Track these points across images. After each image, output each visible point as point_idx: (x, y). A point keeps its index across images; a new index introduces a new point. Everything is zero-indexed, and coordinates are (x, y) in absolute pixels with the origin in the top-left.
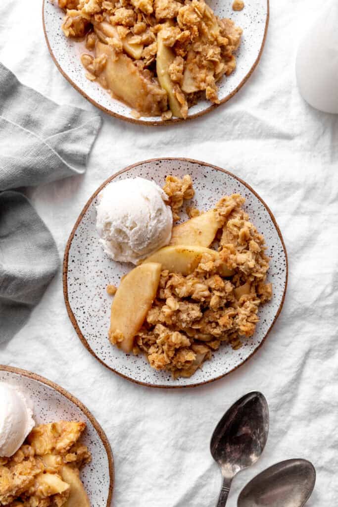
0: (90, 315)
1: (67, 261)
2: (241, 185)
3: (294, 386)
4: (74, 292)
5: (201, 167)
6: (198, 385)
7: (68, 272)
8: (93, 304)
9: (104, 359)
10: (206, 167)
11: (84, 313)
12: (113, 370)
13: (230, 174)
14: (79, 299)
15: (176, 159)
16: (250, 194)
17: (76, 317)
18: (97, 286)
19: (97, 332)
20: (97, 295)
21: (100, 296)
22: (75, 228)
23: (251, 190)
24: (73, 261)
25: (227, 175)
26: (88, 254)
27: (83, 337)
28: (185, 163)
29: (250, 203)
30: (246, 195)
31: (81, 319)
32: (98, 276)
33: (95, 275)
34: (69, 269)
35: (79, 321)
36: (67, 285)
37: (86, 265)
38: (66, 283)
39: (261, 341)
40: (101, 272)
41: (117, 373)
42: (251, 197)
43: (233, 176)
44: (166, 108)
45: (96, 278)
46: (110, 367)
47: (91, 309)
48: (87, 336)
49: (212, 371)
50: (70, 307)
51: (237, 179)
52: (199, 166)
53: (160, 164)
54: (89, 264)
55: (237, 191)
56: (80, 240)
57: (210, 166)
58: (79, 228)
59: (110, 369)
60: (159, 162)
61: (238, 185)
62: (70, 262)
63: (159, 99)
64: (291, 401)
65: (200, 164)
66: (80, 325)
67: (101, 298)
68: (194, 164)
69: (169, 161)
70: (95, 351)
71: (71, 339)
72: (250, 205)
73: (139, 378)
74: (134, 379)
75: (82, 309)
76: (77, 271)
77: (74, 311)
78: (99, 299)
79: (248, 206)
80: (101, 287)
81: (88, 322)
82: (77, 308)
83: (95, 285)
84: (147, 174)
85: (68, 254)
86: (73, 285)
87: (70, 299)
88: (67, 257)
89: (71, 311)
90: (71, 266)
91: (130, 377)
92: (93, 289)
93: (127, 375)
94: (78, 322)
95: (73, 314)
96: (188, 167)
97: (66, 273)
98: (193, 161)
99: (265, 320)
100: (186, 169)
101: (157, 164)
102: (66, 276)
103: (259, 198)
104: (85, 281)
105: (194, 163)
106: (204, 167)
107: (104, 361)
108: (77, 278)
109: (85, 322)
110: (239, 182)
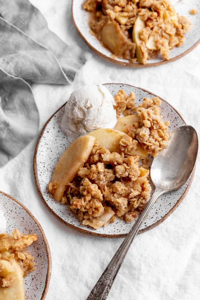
0: (48, 170)
2: (173, 111)
4: (42, 151)
5: (149, 95)
8: (51, 163)
9: (47, 201)
11: (44, 167)
16: (178, 117)
17: (38, 167)
18: (58, 153)
23: (179, 115)
24: (48, 132)
25: (165, 103)
26: (59, 131)
27: (38, 181)
28: (139, 90)
29: (177, 124)
30: (175, 118)
31: (41, 170)
32: (61, 147)
33: (59, 146)
34: (43, 135)
35: (39, 170)
37: (56, 138)
39: (163, 217)
40: (64, 145)
41: (53, 212)
42: (179, 120)
43: (169, 104)
44: (134, 56)
46: (50, 207)
47: (49, 166)
48: (41, 182)
50: (36, 159)
52: (148, 94)
53: (123, 87)
54: (58, 138)
55: (170, 115)
56: (57, 121)
58: (58, 113)
61: (171, 110)
62: (45, 132)
63: (130, 48)
65: (149, 93)
66: (39, 173)
68: (145, 92)
69: (129, 86)
72: (177, 125)
73: (67, 220)
75: (43, 164)
76: (49, 139)
77: (38, 163)
79: (176, 126)
82: (41, 162)
84: (113, 91)
85: (46, 126)
86: (43, 147)
87: (38, 155)
89: (36, 162)
90: (45, 134)
93: (60, 216)
94: (38, 170)
96: (140, 93)
98: (145, 90)
99: (170, 203)
100: (139, 95)
101: (121, 87)
102: (40, 140)
107: (47, 202)
108: (47, 144)
109: (43, 172)
110: (172, 108)
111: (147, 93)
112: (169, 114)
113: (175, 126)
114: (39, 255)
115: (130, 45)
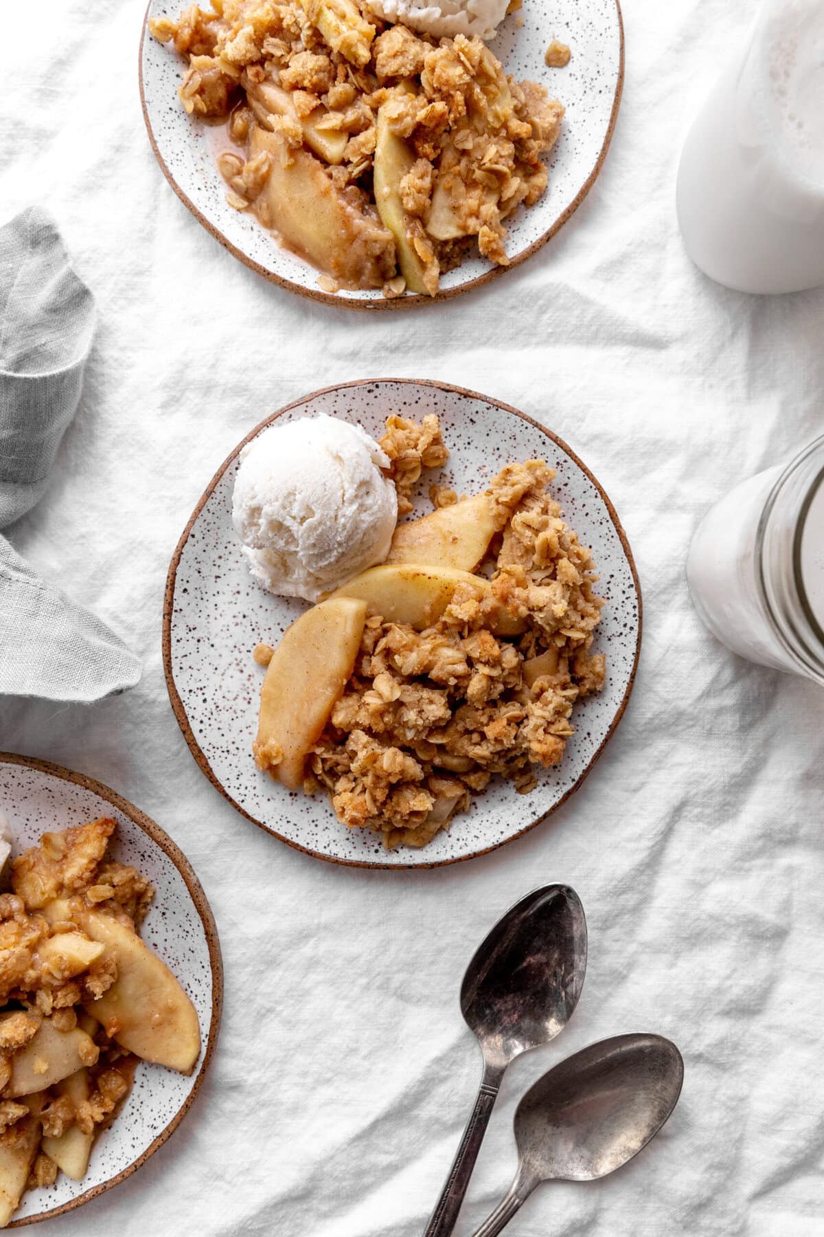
0: (217, 707)
1: (173, 590)
2: (547, 443)
3: (644, 878)
4: (186, 656)
5: (464, 400)
6: (440, 864)
7: (174, 614)
8: (223, 684)
9: (243, 800)
10: (474, 401)
11: (205, 701)
12: (260, 825)
13: (524, 417)
14: (194, 672)
15: (410, 382)
16: (565, 461)
17: (186, 708)
18: (235, 647)
19: (230, 743)
20: (234, 666)
21: (239, 668)
22: (192, 522)
23: (569, 452)
24: (185, 590)
25: (518, 419)
26: (217, 577)
27: (200, 751)
28: (429, 390)
29: (567, 481)
30: (558, 463)
31: (198, 714)
32: (237, 624)
33: (230, 624)
34: (176, 607)
35: (193, 717)
36: (169, 641)
37: (213, 600)
38: (169, 635)
39: (577, 778)
40: (244, 617)
41: (269, 831)
42: (569, 467)
43: (531, 421)
44: (392, 273)
45: (233, 628)
46: (255, 817)
47: (219, 694)
48: (208, 750)
49: (470, 837)
50: (173, 685)
51: (540, 429)
52: (460, 399)
53: (377, 392)
54: (218, 599)
55: (538, 455)
56: (201, 546)
57: (483, 399)
58: (199, 522)
59: (254, 821)
60: (372, 387)
61: (539, 441)
62: (178, 593)
63: (378, 252)
64: (637, 910)
65: (461, 394)
66: (195, 726)
67: (242, 671)
68: (450, 394)
69: (396, 386)
70: (224, 783)
71: (177, 754)
72: (566, 485)
74: (305, 846)
75: (200, 692)
76: (193, 611)
77: (183, 696)
78: (239, 673)
79: (562, 487)
80: (242, 648)
81: (212, 722)
82: (190, 691)
83: (231, 643)
84: (350, 411)
85: (175, 574)
86: (183, 641)
87: (175, 671)
88: (173, 584)
89: (178, 696)
90: (180, 601)
91: (296, 840)
92: (226, 653)
93: (289, 837)
94: (190, 719)
95: (181, 703)
96: (436, 400)
97: (170, 614)
98: (448, 388)
99: (589, 734)
100: (432, 404)
101: (369, 391)
102: (170, 621)
103: (584, 470)
104: (209, 633)
105: (448, 391)
106: (470, 400)
107: (242, 806)
108: (192, 627)
109: (205, 720)
110: (543, 434)
111: (458, 396)
112: (535, 451)
113: (559, 489)
114: (143, 856)
115: (375, 241)
